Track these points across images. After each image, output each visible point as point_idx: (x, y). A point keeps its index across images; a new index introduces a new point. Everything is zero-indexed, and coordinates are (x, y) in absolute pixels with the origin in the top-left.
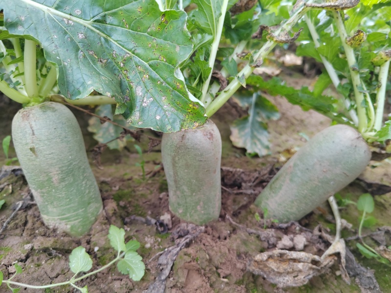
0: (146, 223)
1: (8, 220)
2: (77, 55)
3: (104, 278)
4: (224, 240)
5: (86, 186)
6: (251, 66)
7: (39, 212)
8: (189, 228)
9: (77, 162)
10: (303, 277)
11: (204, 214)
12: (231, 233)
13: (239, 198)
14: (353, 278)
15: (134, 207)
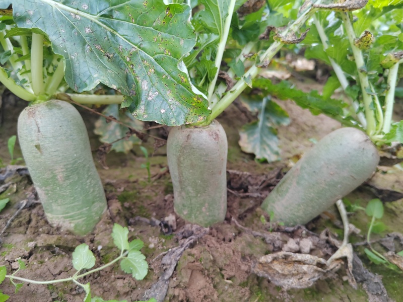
0: (150, 224)
1: (12, 218)
2: (83, 49)
3: (107, 277)
4: (228, 242)
5: (91, 184)
6: (257, 66)
7: (43, 211)
8: (194, 229)
9: (82, 160)
10: (307, 279)
11: (209, 216)
12: (236, 236)
13: (245, 201)
14: (361, 284)
15: (139, 208)
